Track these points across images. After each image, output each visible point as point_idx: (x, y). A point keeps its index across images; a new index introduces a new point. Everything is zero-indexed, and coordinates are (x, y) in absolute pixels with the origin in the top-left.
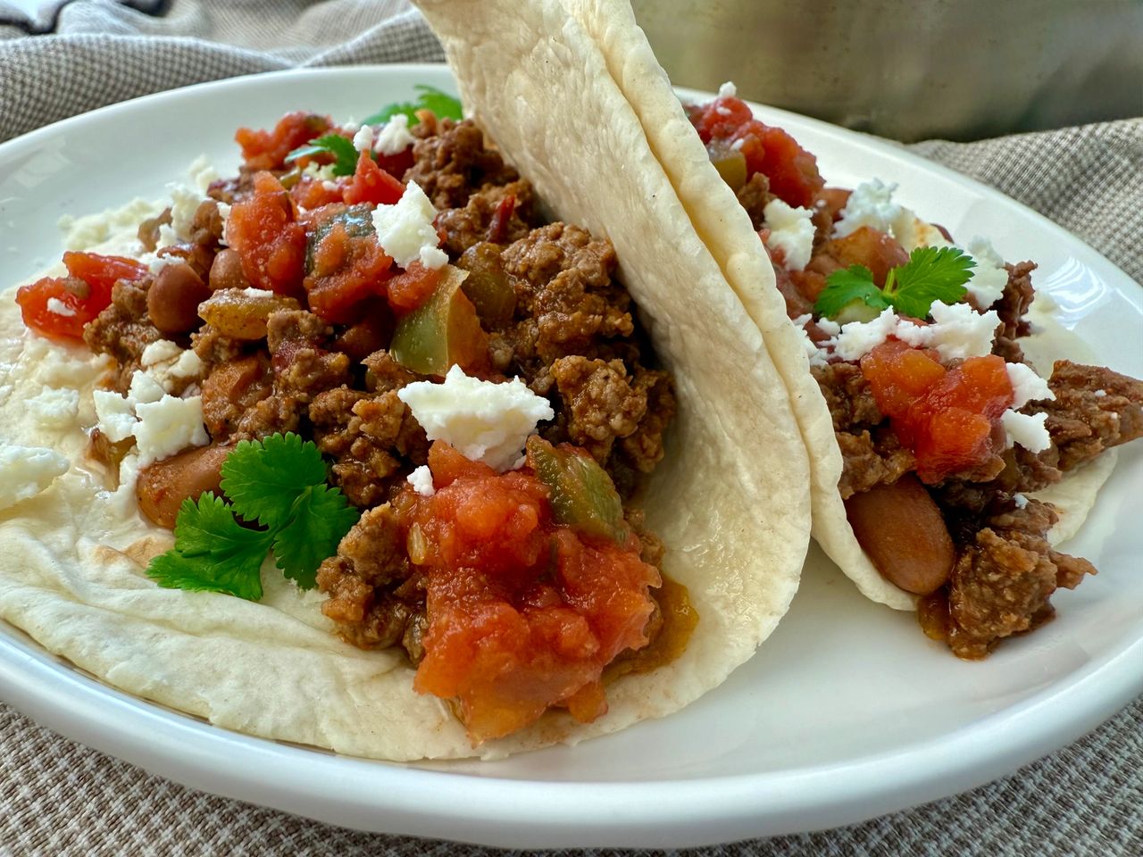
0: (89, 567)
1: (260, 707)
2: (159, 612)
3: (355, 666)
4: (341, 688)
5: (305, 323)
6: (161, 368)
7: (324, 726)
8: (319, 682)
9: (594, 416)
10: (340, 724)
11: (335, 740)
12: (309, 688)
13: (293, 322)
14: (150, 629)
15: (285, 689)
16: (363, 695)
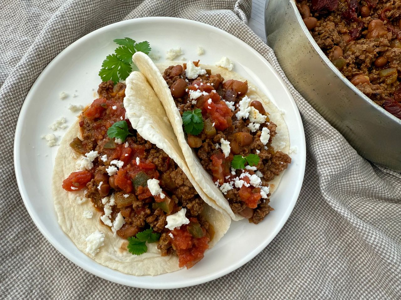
0: (119, 254)
1: (157, 271)
2: (136, 260)
3: (166, 258)
4: (166, 262)
5: (140, 206)
6: (107, 204)
7: (166, 270)
8: (163, 263)
9: (195, 213)
10: (168, 269)
11: (168, 272)
12: (162, 265)
13: (138, 206)
14: (135, 263)
15: (159, 267)
16: (169, 263)
